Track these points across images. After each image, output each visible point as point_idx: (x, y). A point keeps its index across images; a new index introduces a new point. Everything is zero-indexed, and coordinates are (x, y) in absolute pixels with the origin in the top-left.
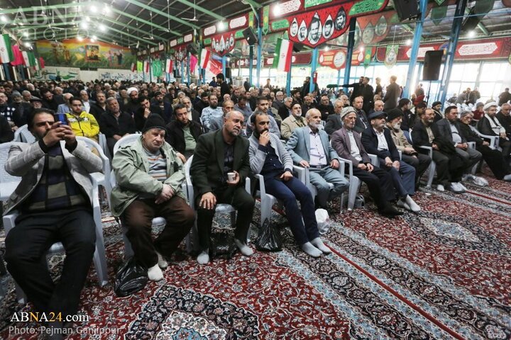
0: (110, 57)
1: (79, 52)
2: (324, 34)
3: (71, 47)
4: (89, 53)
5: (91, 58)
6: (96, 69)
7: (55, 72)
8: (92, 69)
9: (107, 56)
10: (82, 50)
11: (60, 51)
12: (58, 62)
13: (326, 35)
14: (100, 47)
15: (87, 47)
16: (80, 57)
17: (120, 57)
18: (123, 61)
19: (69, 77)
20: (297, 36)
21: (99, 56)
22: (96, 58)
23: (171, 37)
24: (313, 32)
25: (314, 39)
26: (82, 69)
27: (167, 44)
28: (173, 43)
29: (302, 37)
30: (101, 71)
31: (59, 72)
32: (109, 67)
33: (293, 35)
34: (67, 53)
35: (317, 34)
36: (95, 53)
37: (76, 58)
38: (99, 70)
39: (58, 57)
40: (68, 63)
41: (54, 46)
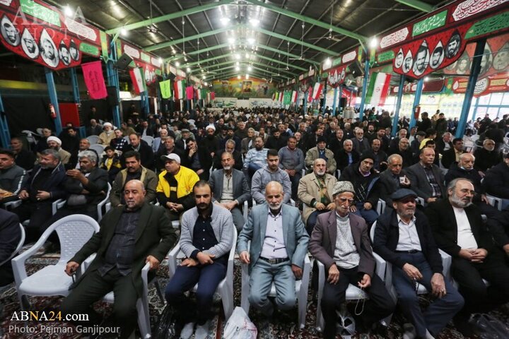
0: (260, 89)
1: (238, 87)
2: (431, 64)
3: (234, 83)
4: (245, 87)
5: (245, 91)
6: (248, 99)
7: (222, 101)
8: (245, 99)
9: (257, 89)
10: (240, 85)
11: (226, 86)
12: (225, 94)
13: (434, 65)
14: (253, 82)
15: (244, 82)
16: (238, 90)
17: (266, 89)
18: (268, 92)
19: (230, 104)
20: (401, 68)
21: (251, 88)
22: (249, 90)
23: (300, 72)
24: (419, 62)
25: (420, 70)
26: (239, 99)
27: (297, 78)
28: (301, 77)
29: (407, 68)
30: (252, 100)
31: (224, 102)
32: (257, 97)
33: (397, 67)
34: (231, 88)
35: (423, 64)
36: (249, 87)
37: (236, 91)
38: (250, 99)
39: (225, 91)
40: (230, 95)
41: (223, 83)
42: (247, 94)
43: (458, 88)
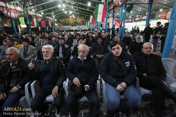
0: (81, 22)
1: (71, 21)
3: (70, 20)
4: (74, 21)
5: (75, 23)
6: (76, 26)
7: (65, 27)
8: (75, 26)
9: (79, 22)
10: (72, 20)
11: (66, 21)
12: (66, 24)
14: (77, 19)
15: (74, 19)
16: (72, 22)
17: (83, 22)
18: (84, 23)
19: (68, 29)
21: (77, 21)
22: (76, 22)
26: (72, 26)
30: (78, 26)
31: (66, 27)
32: (80, 25)
34: (68, 21)
36: (76, 21)
37: (71, 23)
38: (77, 26)
39: (66, 23)
40: (68, 25)
41: (65, 20)
42: (75, 24)
43: (161, 17)
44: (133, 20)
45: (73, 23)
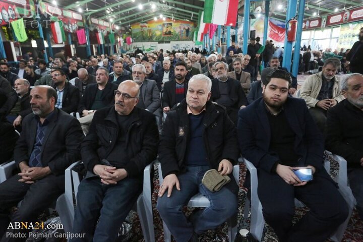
0: (181, 32)
1: (158, 30)
3: (153, 26)
4: (165, 30)
5: (166, 34)
6: (169, 42)
7: (141, 46)
8: (166, 42)
9: (178, 31)
10: (160, 28)
11: (145, 30)
12: (144, 39)
14: (173, 24)
15: (164, 25)
16: (158, 33)
17: (188, 31)
18: (190, 34)
19: (150, 49)
21: (172, 31)
22: (170, 33)
26: (159, 43)
30: (173, 43)
31: (144, 46)
32: (179, 40)
34: (150, 31)
36: (169, 29)
37: (156, 35)
38: (171, 42)
39: (144, 35)
40: (150, 39)
41: (142, 27)
42: (168, 37)
44: (323, 24)
45: (161, 36)
